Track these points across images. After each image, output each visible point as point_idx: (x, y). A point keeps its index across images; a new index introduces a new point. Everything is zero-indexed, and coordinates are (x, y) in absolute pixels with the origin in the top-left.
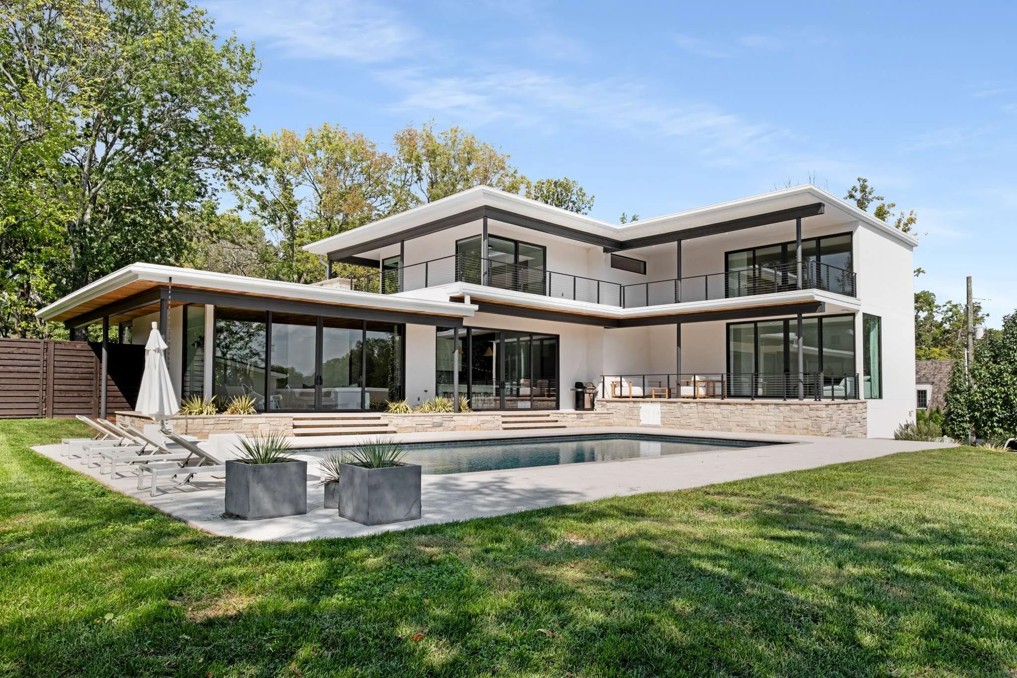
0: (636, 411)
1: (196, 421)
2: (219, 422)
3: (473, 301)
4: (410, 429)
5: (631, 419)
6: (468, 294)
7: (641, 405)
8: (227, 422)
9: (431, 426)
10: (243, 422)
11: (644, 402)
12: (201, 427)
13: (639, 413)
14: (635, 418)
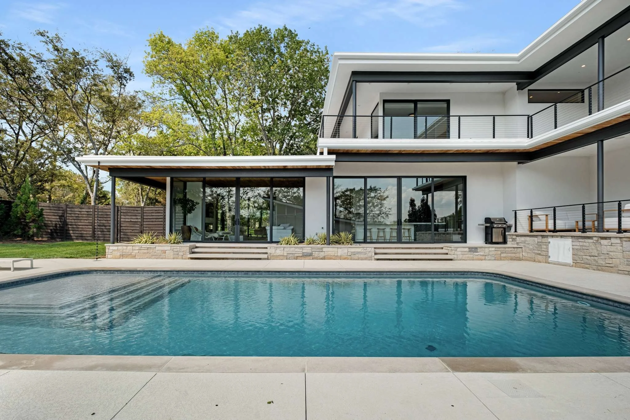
0: (545, 247)
1: (129, 247)
2: (142, 249)
3: (330, 152)
4: (281, 257)
5: (539, 254)
6: (325, 147)
7: (550, 240)
8: (146, 248)
9: (301, 255)
10: (156, 249)
11: (552, 236)
12: (131, 251)
13: (547, 248)
14: (544, 253)
